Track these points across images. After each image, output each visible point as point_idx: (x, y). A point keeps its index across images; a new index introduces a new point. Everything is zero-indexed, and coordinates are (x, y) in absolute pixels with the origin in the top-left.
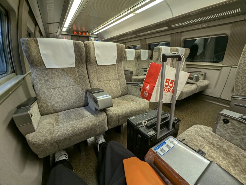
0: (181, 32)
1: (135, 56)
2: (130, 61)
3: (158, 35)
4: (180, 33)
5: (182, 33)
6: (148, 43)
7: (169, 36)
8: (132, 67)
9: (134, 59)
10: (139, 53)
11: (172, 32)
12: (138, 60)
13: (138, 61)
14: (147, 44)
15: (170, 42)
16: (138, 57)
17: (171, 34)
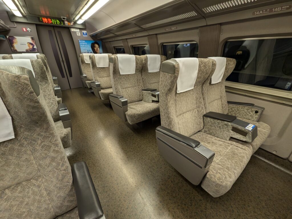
0: (221, 24)
1: (136, 67)
2: (126, 76)
3: (177, 28)
4: (219, 26)
5: (223, 27)
6: (160, 41)
7: (197, 31)
8: (131, 86)
9: (134, 73)
10: (144, 62)
11: (202, 23)
12: (143, 73)
13: (142, 75)
14: (159, 44)
15: (198, 42)
16: (142, 68)
17: (200, 27)
